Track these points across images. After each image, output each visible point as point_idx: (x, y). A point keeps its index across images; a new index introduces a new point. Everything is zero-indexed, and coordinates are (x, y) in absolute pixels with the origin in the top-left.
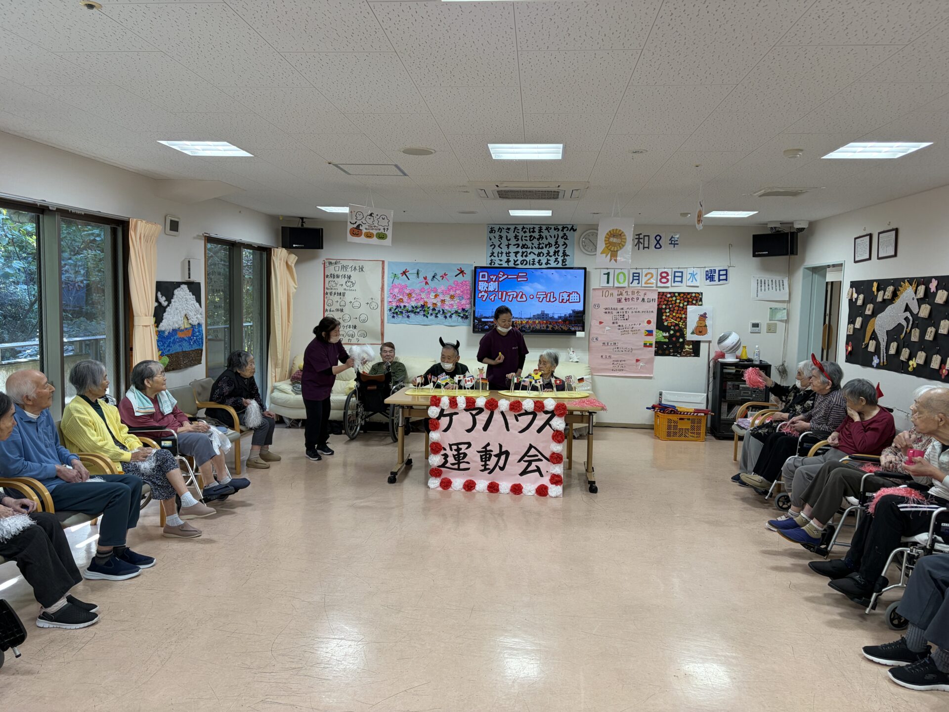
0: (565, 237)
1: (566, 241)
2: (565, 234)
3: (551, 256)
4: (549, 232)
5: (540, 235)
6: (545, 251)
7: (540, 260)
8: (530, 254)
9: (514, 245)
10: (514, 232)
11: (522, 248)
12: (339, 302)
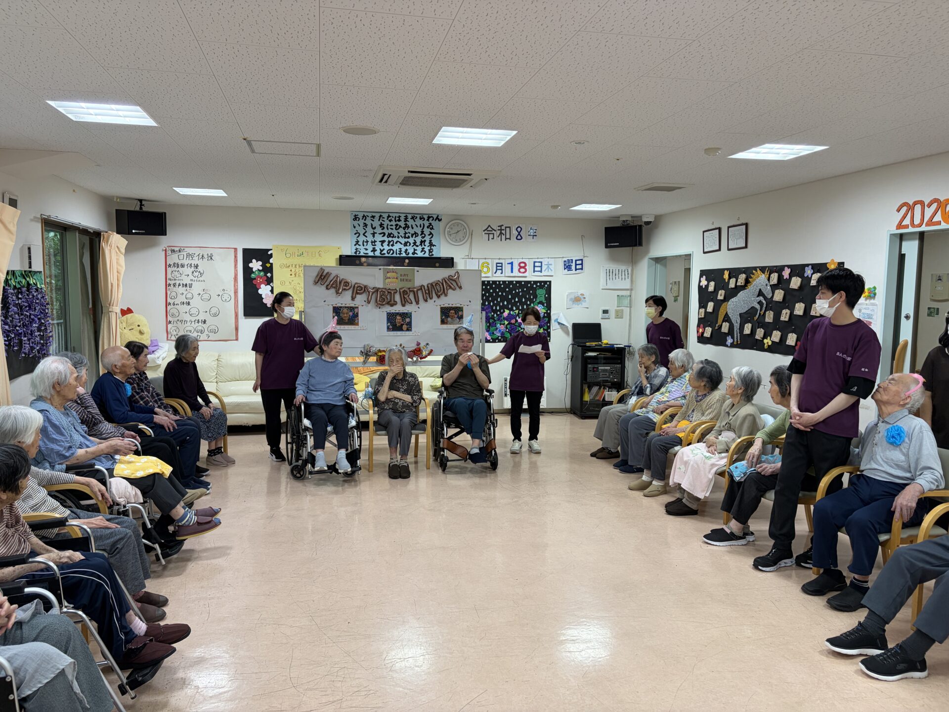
0: (431, 227)
1: (432, 231)
2: (430, 224)
3: (417, 246)
4: (415, 221)
6: (411, 240)
8: (396, 243)
9: (380, 234)
10: (379, 220)
11: (388, 237)
12: (184, 295)
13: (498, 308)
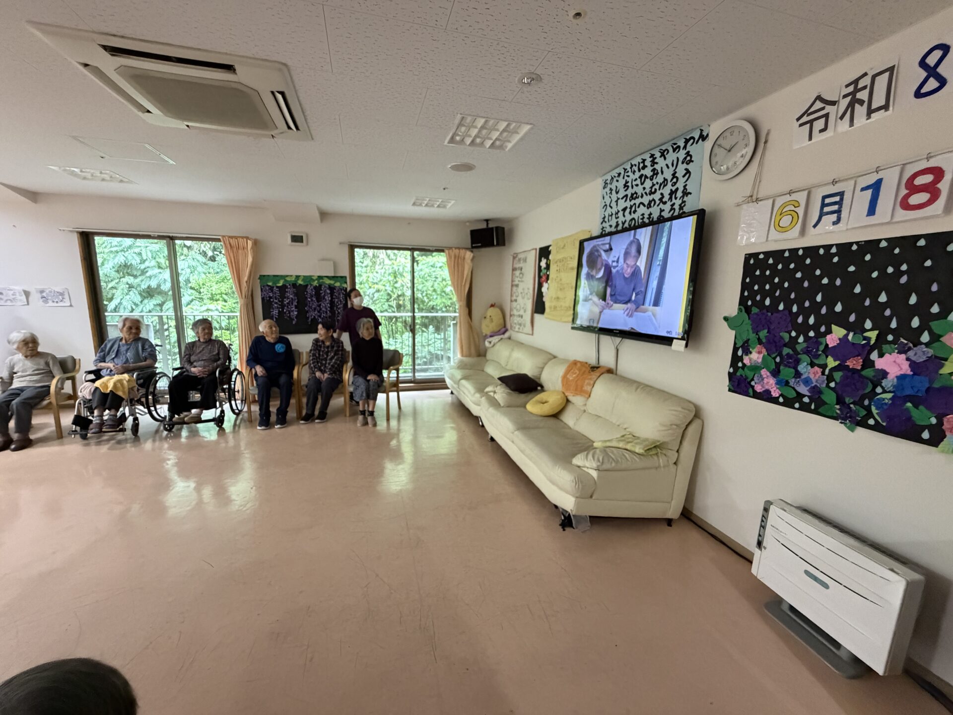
0: (688, 158)
1: (690, 167)
2: (688, 154)
3: (665, 203)
4: (665, 159)
5: (654, 170)
6: (657, 196)
7: (650, 214)
8: (639, 207)
9: (622, 198)
10: (624, 178)
11: (630, 201)
13: (811, 321)
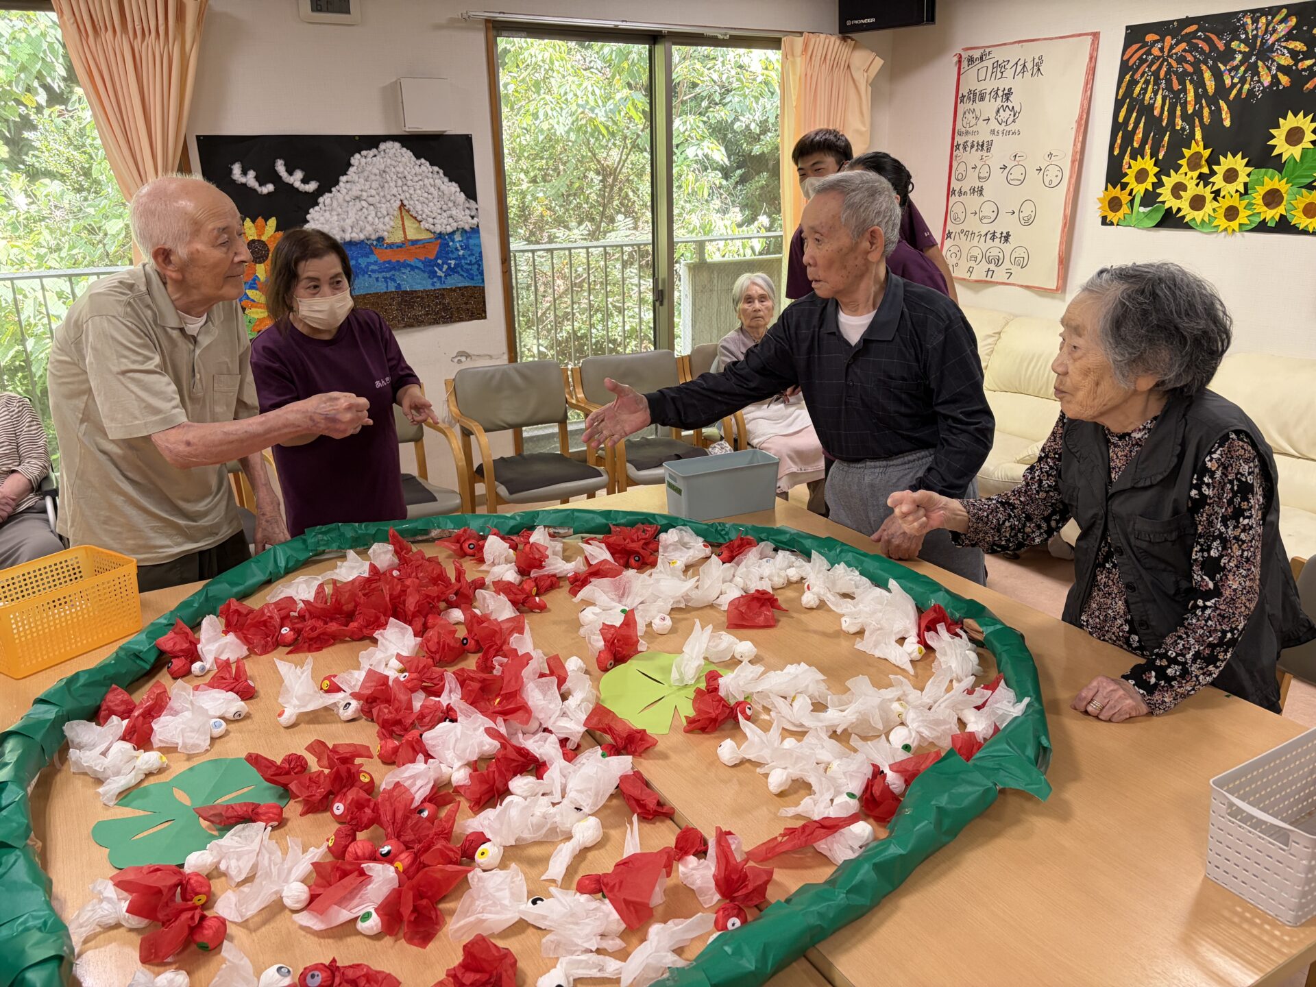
12: (977, 169)
